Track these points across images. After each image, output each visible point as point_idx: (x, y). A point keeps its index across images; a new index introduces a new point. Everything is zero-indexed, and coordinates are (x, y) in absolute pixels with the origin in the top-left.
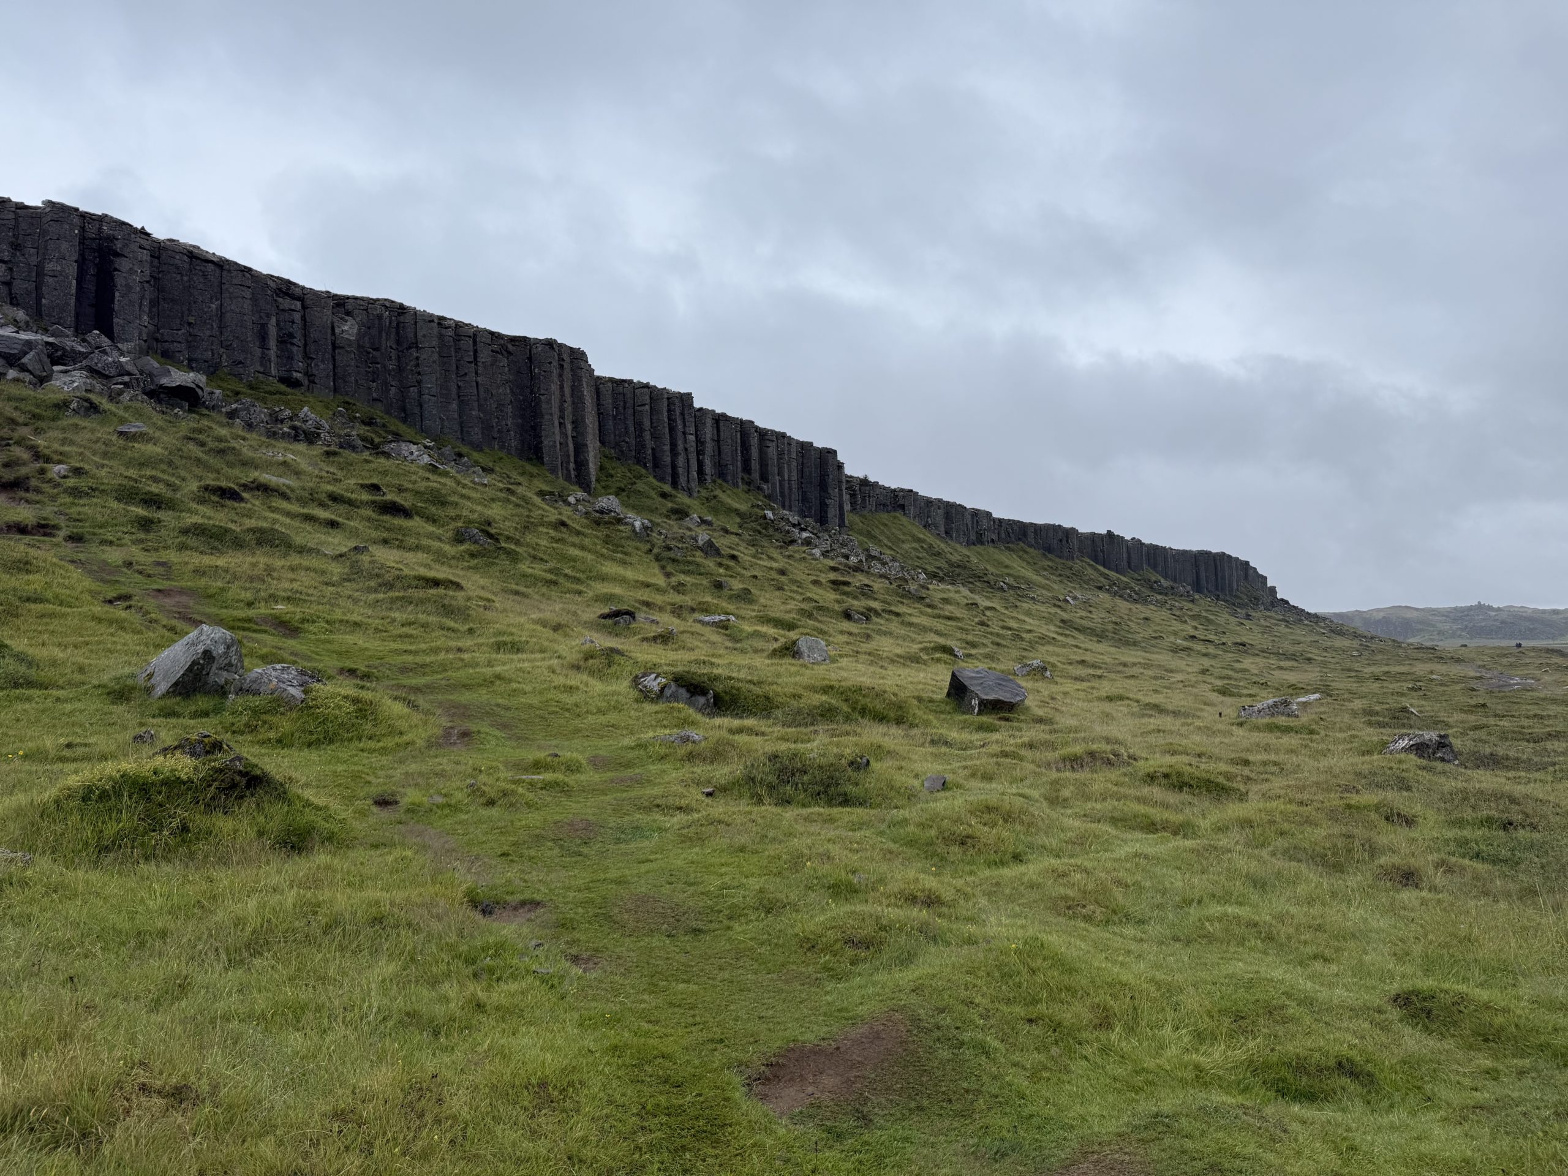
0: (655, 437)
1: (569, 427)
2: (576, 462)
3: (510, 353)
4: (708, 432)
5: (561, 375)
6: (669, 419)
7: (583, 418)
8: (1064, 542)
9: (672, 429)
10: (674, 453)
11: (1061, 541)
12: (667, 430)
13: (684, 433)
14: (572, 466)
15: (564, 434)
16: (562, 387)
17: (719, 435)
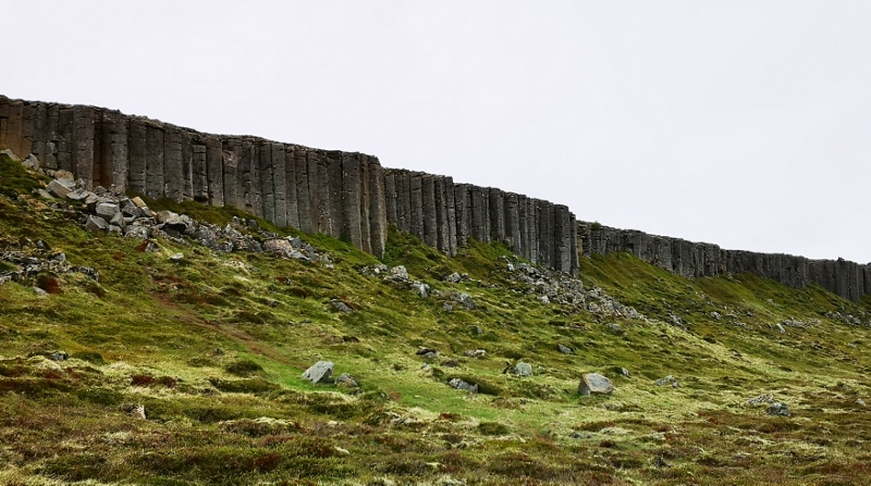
0: (425, 211)
1: (367, 211)
2: (371, 237)
3: (328, 164)
4: (464, 201)
5: (361, 176)
6: (436, 197)
7: (377, 204)
8: (793, 269)
9: (438, 204)
10: (439, 223)
11: (789, 269)
12: (434, 206)
13: (446, 207)
14: (369, 239)
15: (363, 217)
16: (362, 185)
17: (472, 204)
